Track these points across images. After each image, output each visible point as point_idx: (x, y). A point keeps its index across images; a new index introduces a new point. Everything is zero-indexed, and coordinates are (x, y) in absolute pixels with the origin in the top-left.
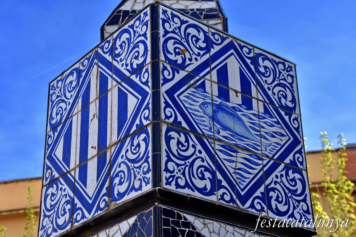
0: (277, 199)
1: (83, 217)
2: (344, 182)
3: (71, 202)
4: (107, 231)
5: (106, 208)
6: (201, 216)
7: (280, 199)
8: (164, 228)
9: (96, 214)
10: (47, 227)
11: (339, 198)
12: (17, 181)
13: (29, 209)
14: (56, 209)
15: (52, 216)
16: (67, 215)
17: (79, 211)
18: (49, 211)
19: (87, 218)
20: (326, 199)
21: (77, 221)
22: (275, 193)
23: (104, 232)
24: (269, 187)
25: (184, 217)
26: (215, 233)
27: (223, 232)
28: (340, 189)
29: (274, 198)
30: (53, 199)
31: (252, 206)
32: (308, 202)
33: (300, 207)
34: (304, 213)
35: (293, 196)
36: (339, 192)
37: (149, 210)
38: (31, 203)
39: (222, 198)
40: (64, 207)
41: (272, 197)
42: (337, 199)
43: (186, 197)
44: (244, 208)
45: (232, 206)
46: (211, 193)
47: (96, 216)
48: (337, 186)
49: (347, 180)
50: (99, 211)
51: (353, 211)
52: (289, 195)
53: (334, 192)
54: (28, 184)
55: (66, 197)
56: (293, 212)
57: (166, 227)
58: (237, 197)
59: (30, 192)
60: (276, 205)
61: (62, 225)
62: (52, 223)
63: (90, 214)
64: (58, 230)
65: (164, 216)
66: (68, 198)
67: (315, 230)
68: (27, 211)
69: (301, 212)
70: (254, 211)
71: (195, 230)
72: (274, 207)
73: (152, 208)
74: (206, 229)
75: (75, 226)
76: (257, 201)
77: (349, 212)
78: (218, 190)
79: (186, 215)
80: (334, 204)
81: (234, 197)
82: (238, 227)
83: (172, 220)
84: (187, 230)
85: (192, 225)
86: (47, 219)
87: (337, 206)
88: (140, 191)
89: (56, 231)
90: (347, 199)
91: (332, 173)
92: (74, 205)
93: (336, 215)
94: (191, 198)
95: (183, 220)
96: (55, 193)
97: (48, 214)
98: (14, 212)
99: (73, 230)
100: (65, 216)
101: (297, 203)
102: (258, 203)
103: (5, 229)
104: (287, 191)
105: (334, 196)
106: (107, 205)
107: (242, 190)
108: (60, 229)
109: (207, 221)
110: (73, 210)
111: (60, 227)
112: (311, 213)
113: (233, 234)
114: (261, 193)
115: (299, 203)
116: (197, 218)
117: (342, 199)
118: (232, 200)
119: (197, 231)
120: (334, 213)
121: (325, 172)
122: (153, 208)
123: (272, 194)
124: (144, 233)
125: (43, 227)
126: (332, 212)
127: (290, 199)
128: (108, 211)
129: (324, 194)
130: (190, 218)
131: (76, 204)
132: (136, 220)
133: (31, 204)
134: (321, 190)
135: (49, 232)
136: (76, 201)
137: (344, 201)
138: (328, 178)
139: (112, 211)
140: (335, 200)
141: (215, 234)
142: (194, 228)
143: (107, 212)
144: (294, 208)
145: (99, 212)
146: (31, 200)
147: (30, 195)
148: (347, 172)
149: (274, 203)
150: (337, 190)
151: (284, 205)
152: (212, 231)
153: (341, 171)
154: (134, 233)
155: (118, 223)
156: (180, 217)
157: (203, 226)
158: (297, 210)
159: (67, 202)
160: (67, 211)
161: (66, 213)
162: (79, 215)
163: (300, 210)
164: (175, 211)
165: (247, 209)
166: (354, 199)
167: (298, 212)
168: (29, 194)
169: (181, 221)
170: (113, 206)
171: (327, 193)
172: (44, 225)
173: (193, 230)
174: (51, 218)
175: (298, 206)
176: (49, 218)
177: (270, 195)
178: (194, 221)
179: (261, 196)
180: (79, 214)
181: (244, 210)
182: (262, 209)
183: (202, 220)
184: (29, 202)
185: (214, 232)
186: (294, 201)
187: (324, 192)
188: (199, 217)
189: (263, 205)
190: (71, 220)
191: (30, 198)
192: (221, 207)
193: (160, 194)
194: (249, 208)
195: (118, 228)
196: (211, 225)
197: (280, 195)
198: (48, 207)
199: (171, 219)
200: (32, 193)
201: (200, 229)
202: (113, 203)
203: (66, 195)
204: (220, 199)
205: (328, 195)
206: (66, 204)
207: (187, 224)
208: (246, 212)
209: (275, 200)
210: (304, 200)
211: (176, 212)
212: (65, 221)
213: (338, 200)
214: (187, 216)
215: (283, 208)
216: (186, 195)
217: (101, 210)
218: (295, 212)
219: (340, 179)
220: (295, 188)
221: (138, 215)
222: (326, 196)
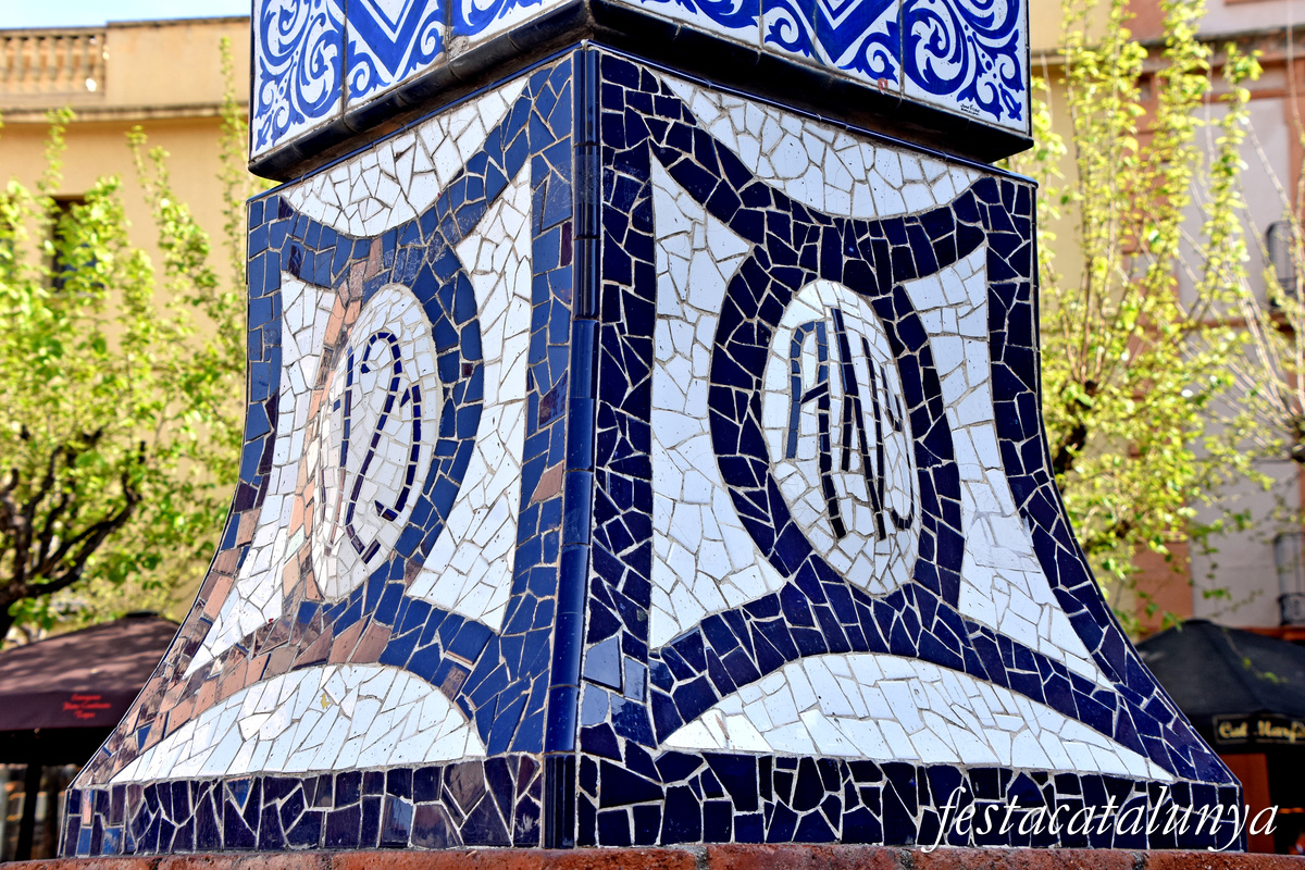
0: (932, 46)
1: (375, 80)
2: (1122, 47)
3: (338, 37)
4: (444, 120)
5: (440, 56)
6: (711, 84)
7: (941, 45)
8: (605, 115)
9: (412, 72)
10: (275, 107)
11: (1099, 91)
12: (188, 23)
13: (228, 105)
14: (297, 59)
15: (287, 76)
16: (329, 76)
17: (363, 65)
18: (276, 62)
19: (384, 84)
20: (1065, 95)
21: (357, 93)
22: (929, 25)
23: (435, 123)
24: (913, 8)
25: (664, 85)
26: (750, 134)
27: (772, 131)
28: (1106, 68)
29: (925, 39)
30: (286, 27)
31: (860, 62)
32: (1021, 54)
33: (995, 70)
34: (1005, 87)
35: (979, 36)
36: (1103, 76)
37: (561, 61)
38: (231, 85)
39: (775, 35)
40: (319, 53)
41: (918, 38)
42: (1094, 96)
43: (671, 28)
44: (835, 66)
45: (801, 61)
46: (743, 20)
47: (412, 78)
48: (1100, 58)
49: (1129, 41)
50: (418, 64)
51: (1134, 130)
52: (969, 32)
53: (1089, 74)
54: (218, 33)
55: (322, 24)
56: (974, 83)
57: (610, 111)
58: (819, 35)
59: (225, 54)
60: (928, 61)
61: (315, 105)
62: (288, 97)
63: (393, 73)
64: (306, 117)
65: (605, 77)
66: (329, 26)
67: (1030, 134)
68: (222, 112)
69: (998, 81)
70: (863, 75)
71: (694, 122)
72: (921, 67)
73: (571, 56)
74: (726, 121)
75: (352, 108)
76: (875, 46)
77: (1123, 133)
78: (765, 11)
79: (668, 81)
80: (1086, 110)
81: (811, 33)
82: (817, 120)
83: (627, 92)
84: (672, 122)
85: (685, 109)
86: (271, 85)
87: (1094, 116)
88: (537, 4)
89: (301, 120)
90: (1121, 95)
91: (1092, 17)
92: (346, 48)
93: (1088, 141)
94: (685, 31)
95: (659, 94)
96: (292, 10)
97: (274, 70)
98: (187, 113)
99: (348, 118)
100: (322, 78)
101: (988, 58)
102: (878, 53)
103: (167, 154)
104: (963, 22)
105: (1087, 85)
106: (441, 47)
107: (835, 14)
108: (312, 115)
109: (728, 100)
110: (346, 61)
111: (312, 110)
112: (1025, 85)
113: (801, 139)
114: (890, 25)
115: (994, 57)
116: (699, 89)
117: (1109, 95)
118: (803, 43)
119: (699, 125)
120: (1081, 134)
121: (1070, 17)
122: (575, 54)
123: (919, 28)
124: (548, 126)
125: (264, 108)
126: (1076, 134)
127: (969, 45)
128: (445, 64)
129: (1062, 81)
130: (681, 90)
131: (354, 43)
132: (525, 91)
133: (233, 91)
134: (1055, 72)
135: (282, 121)
136: (354, 34)
137: (1115, 101)
138: (1077, 35)
139: (456, 65)
140: (1089, 98)
141: (750, 137)
142: (690, 117)
143: (442, 66)
144: (979, 71)
145: (420, 67)
146: (231, 78)
147: (228, 64)
148: (1133, 15)
149: (922, 55)
150: (1099, 69)
151: (952, 61)
152: (740, 127)
153: (1116, 13)
154: (520, 127)
155: (474, 98)
156: (650, 84)
157: (716, 113)
158: (987, 77)
159: (328, 38)
160: (327, 62)
161: (326, 68)
162: (361, 76)
163: (995, 76)
164: (637, 65)
165: (845, 71)
166: (1140, 95)
167: (988, 84)
168: (223, 62)
169: (653, 95)
170: (460, 48)
171: (1070, 79)
172: (266, 102)
173: (687, 124)
174: (283, 84)
175: (989, 66)
176: (278, 83)
177: (913, 33)
178: (692, 99)
179: (887, 33)
180: (361, 72)
181: (836, 73)
182: (888, 73)
183: (713, 96)
184: (227, 84)
185: (746, 131)
186: (981, 51)
187: (1063, 74)
188: (705, 86)
189: (892, 60)
190: (340, 90)
191: (229, 73)
192: (769, 61)
193: (594, 15)
194: (850, 66)
195: (475, 113)
196: (741, 110)
197: (941, 34)
198: (275, 51)
199: (625, 89)
200: (231, 58)
201: (708, 121)
202: (460, 40)
203: (322, 16)
204: (768, 38)
205: (1073, 83)
206: (323, 42)
207: (672, 106)
208: (843, 79)
209: (926, 47)
210: (1009, 50)
211: (640, 70)
212: (324, 93)
213: (1097, 98)
214: (672, 83)
215: (946, 70)
216: (671, 21)
217: (426, 60)
218: (981, 82)
219: (1110, 38)
220: (985, 14)
221: (531, 74)
222: (1065, 87)
